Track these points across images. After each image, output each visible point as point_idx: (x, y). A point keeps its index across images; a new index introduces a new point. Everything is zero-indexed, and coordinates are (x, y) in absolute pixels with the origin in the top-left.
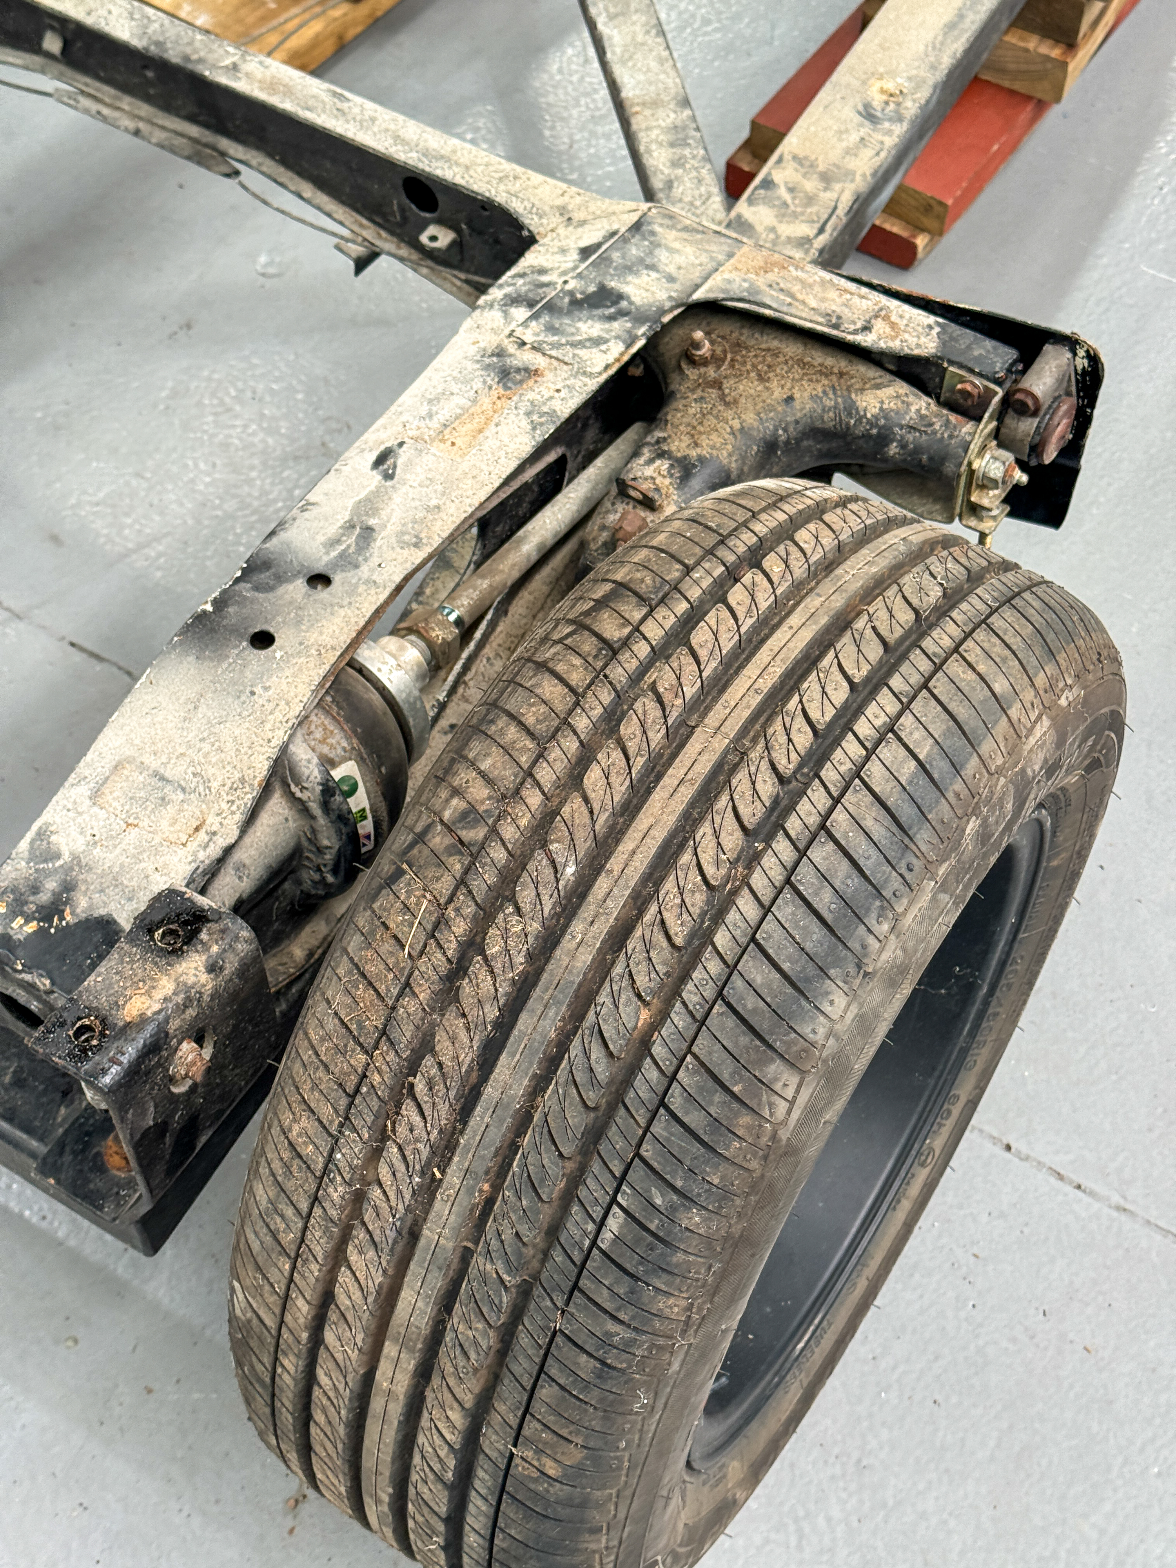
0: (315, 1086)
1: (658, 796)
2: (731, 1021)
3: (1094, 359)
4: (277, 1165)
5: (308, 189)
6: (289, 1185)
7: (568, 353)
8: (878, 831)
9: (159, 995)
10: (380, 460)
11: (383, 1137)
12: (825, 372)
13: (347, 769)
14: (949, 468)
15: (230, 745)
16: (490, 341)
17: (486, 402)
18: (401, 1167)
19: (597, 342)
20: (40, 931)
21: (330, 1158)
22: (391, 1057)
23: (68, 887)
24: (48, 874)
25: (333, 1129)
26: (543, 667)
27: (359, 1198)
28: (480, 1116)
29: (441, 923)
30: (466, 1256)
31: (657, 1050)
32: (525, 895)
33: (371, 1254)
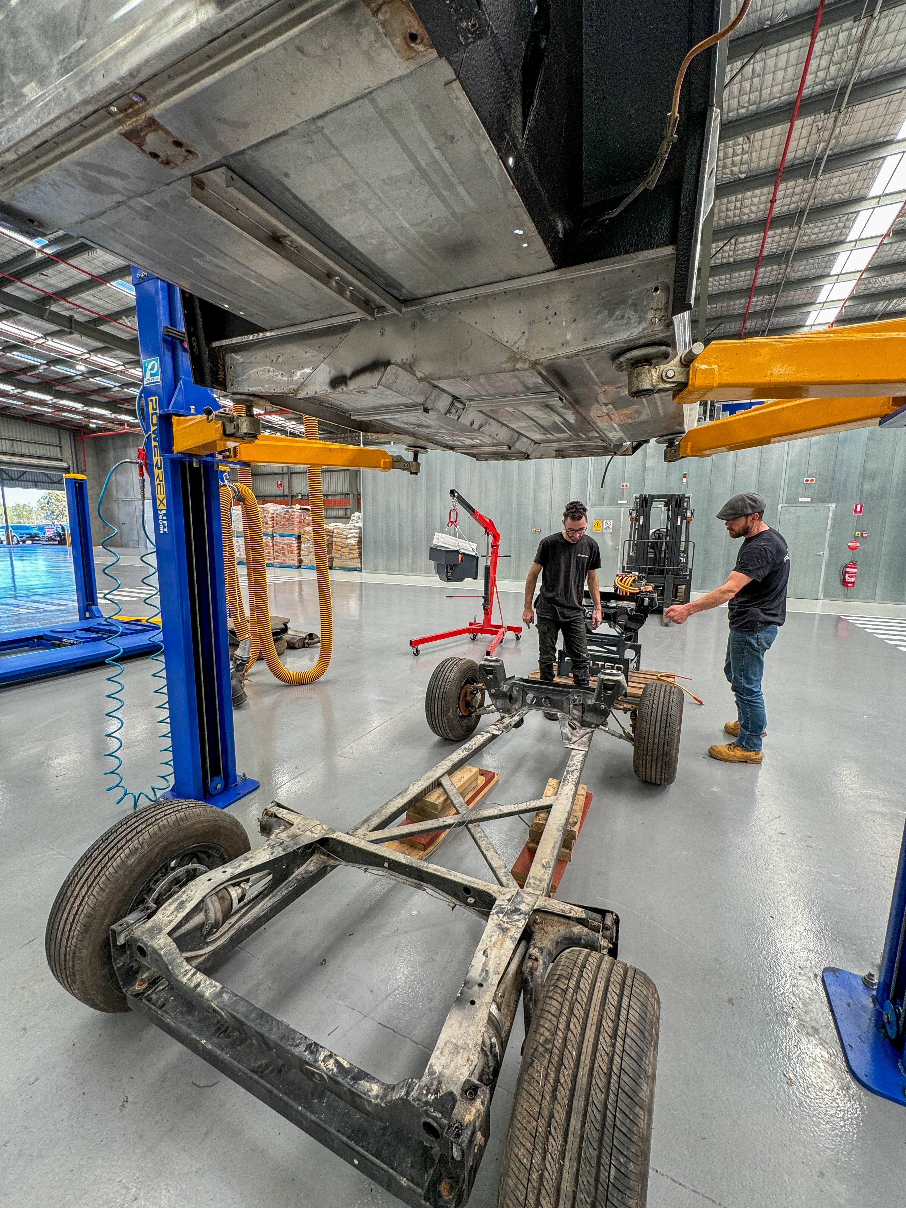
0: (524, 1136)
1: (588, 1029)
2: (624, 1095)
3: (617, 916)
4: (515, 1169)
5: (441, 892)
6: (520, 1177)
7: (514, 923)
8: (638, 1034)
9: (472, 1114)
10: (484, 953)
11: (545, 1151)
12: (564, 923)
13: (494, 1040)
14: (596, 945)
15: (472, 1034)
16: (497, 922)
17: (501, 937)
18: (552, 1161)
19: (519, 920)
20: (436, 1098)
21: (531, 1163)
22: (543, 1121)
23: (440, 1083)
24: (433, 1079)
25: (531, 1151)
26: (551, 998)
27: (541, 1177)
28: (570, 1138)
29: (547, 1074)
30: (575, 1193)
31: (609, 1107)
32: (566, 1063)
33: (548, 1199)
